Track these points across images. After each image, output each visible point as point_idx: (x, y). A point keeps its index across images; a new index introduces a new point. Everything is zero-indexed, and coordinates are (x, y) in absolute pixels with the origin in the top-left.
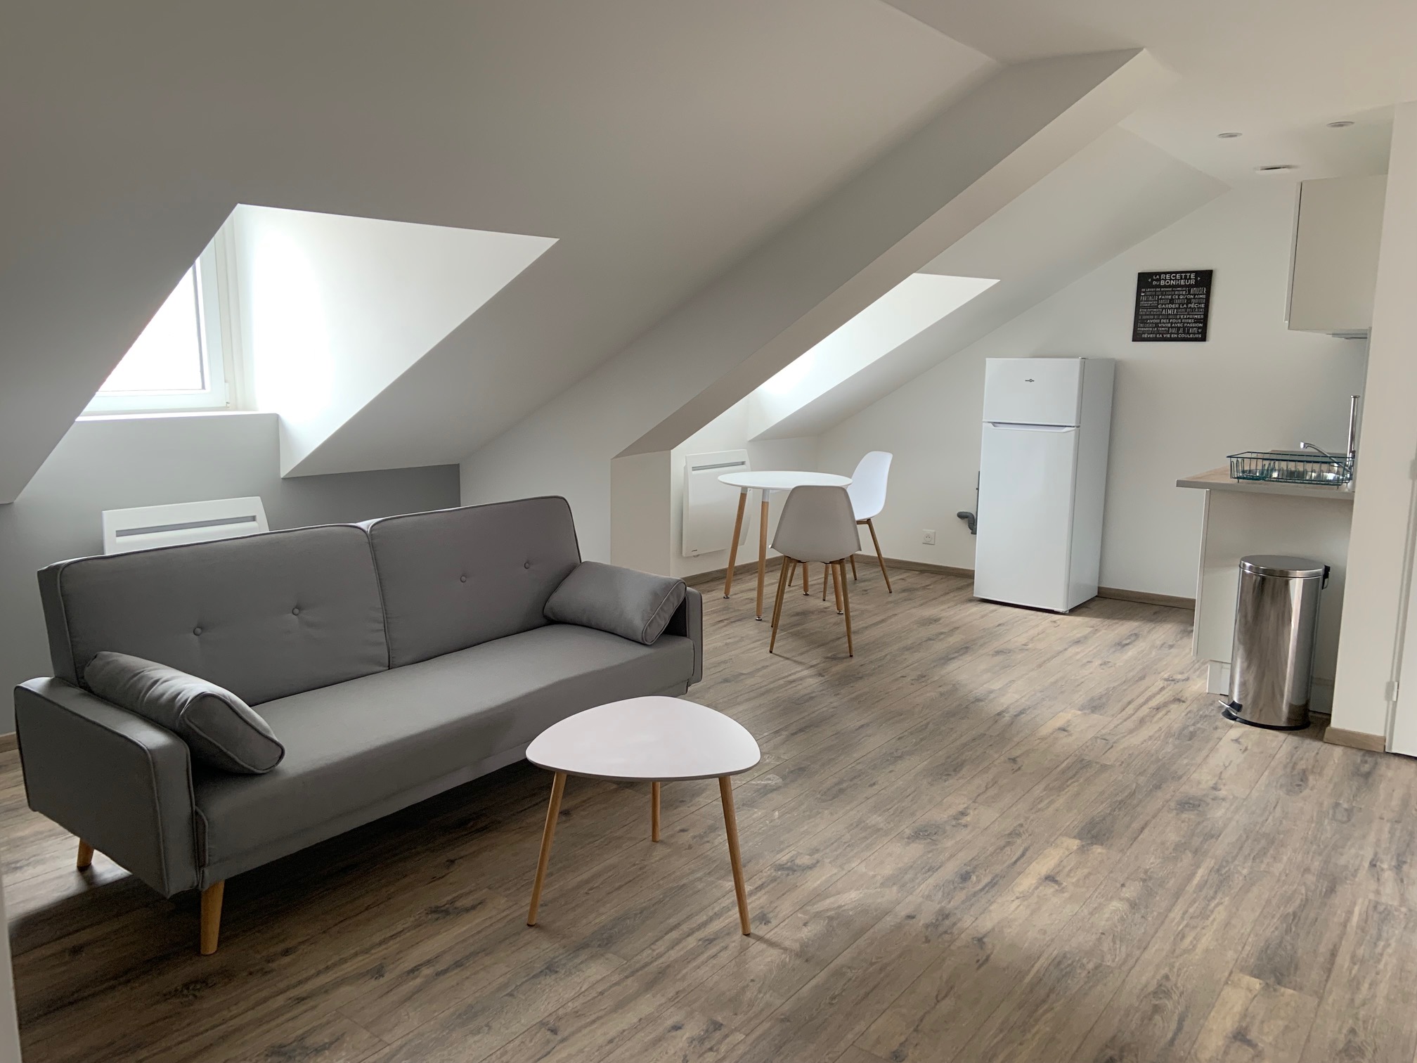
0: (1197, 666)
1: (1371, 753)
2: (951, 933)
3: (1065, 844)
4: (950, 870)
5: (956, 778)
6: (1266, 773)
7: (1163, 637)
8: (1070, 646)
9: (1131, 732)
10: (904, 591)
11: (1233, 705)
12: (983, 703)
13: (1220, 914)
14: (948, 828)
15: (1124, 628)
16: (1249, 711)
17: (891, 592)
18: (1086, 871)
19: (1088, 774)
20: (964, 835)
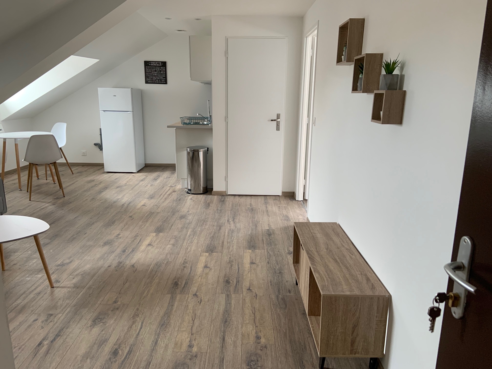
0: (177, 182)
1: (223, 196)
2: (124, 267)
3: (152, 235)
4: (119, 251)
5: (114, 225)
6: (200, 205)
7: (166, 175)
8: (140, 182)
9: (163, 202)
10: (78, 173)
11: (189, 190)
12: (117, 203)
13: (196, 241)
14: (115, 240)
15: (155, 174)
16: (193, 191)
17: (73, 174)
18: (159, 240)
19: (154, 216)
20: (120, 240)
